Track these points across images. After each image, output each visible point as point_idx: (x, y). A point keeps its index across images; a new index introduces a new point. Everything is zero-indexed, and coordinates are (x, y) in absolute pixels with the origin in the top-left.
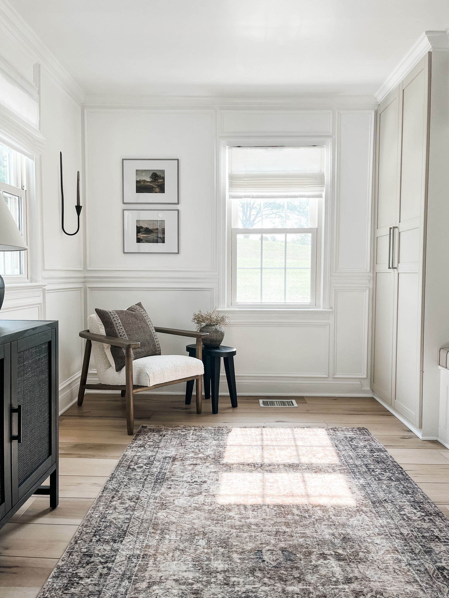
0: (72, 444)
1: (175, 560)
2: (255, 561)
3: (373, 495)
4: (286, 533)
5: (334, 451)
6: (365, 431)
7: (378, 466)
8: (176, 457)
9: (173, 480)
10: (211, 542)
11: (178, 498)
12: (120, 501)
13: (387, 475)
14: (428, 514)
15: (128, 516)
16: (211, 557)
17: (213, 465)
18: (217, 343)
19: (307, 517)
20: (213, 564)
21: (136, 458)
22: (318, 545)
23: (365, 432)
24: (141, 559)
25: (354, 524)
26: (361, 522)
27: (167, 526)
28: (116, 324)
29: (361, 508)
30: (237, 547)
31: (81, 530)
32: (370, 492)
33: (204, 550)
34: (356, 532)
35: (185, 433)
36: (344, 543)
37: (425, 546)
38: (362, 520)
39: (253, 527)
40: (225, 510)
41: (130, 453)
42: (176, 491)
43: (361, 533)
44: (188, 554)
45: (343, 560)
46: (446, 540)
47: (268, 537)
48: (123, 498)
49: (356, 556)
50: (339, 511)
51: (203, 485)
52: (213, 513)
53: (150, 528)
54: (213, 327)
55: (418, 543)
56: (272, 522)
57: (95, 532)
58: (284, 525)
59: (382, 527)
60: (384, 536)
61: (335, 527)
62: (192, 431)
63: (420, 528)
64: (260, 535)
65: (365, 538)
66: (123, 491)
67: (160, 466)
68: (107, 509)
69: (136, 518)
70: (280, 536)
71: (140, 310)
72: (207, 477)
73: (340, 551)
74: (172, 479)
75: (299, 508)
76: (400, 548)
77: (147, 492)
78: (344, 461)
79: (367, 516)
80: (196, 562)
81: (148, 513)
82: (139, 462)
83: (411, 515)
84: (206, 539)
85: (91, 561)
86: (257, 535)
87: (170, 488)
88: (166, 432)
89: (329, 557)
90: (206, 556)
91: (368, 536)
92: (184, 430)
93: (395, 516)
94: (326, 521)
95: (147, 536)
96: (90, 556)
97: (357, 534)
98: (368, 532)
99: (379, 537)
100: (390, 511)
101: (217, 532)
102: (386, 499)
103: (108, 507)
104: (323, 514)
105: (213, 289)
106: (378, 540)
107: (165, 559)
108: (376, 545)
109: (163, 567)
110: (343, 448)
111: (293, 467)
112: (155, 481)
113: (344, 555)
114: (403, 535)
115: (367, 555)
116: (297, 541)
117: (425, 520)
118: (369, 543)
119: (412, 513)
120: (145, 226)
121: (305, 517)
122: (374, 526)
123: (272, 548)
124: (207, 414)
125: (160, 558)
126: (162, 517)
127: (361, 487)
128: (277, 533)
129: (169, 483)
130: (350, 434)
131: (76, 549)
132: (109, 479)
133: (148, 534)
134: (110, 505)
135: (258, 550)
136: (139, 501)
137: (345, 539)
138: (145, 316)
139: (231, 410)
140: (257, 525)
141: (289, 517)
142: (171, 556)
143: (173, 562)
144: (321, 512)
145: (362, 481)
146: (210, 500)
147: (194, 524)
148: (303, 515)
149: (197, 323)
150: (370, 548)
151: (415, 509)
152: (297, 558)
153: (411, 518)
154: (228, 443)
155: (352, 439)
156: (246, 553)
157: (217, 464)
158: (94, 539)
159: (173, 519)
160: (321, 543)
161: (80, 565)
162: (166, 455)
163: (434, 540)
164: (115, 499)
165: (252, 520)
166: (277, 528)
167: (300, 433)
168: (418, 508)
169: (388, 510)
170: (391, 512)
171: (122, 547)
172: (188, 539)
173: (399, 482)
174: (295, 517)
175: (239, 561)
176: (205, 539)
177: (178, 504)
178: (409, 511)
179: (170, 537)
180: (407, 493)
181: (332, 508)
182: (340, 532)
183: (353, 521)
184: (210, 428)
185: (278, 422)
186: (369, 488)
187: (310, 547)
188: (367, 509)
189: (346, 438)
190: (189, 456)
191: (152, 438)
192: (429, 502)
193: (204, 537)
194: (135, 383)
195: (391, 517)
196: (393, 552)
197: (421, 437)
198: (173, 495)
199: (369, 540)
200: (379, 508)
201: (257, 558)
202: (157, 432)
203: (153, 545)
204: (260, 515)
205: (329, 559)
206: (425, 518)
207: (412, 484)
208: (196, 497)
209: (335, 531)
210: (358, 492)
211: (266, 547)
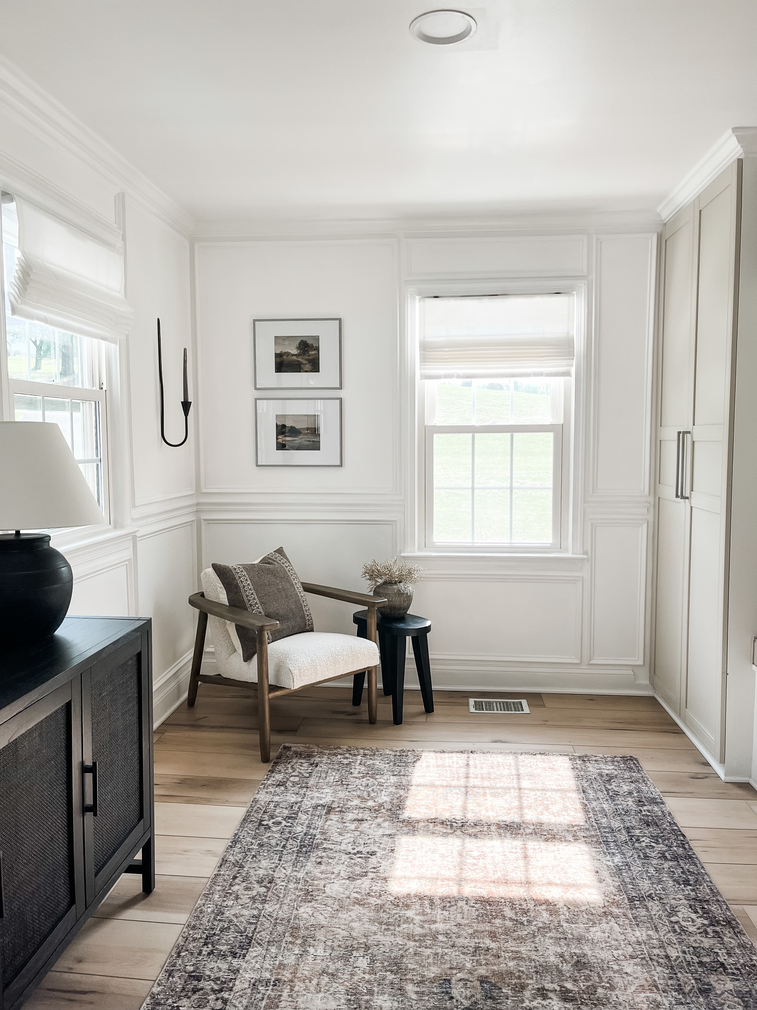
0: (176, 777)
1: (320, 991)
2: (439, 997)
3: (632, 887)
4: (490, 951)
5: (579, 801)
6: (634, 763)
7: (647, 832)
8: (333, 806)
9: (325, 848)
10: (375, 962)
11: (332, 882)
12: (244, 884)
13: (660, 849)
14: (714, 922)
15: (256, 912)
16: (374, 988)
17: (388, 822)
18: (402, 611)
19: (525, 923)
20: (376, 1001)
21: (272, 805)
22: (537, 972)
23: (632, 765)
24: (271, 987)
25: (596, 938)
26: (607, 935)
27: (312, 932)
28: (244, 586)
29: (610, 909)
30: (414, 973)
31: (187, 934)
32: (627, 880)
33: (364, 976)
34: (596, 951)
35: (349, 760)
36: (576, 972)
37: (700, 981)
38: (610, 931)
39: (441, 938)
40: (401, 906)
41: (263, 797)
42: (329, 868)
43: (605, 955)
44: (341, 981)
45: (572, 1000)
46: (735, 972)
47: (462, 956)
48: (249, 878)
49: (592, 994)
50: (575, 913)
51: (370, 859)
52: (382, 911)
53: (286, 935)
54: (395, 587)
55: (690, 975)
56: (471, 931)
57: (206, 939)
58: (488, 936)
59: (639, 943)
60: (639, 960)
61: (565, 942)
62: (359, 757)
63: (698, 947)
64: (450, 953)
65: (610, 963)
66: (250, 866)
67: (307, 822)
68: (225, 899)
69: (267, 916)
70: (480, 955)
71: (280, 561)
72: (378, 845)
73: (569, 985)
74: (325, 846)
75: (514, 906)
76: (662, 982)
77: (285, 869)
78: (593, 820)
79: (619, 924)
80: (351, 995)
81: (285, 907)
82: (276, 813)
83: (688, 923)
84: (368, 957)
85: (199, 987)
86: (446, 953)
87: (320, 863)
88: (320, 759)
89: (550, 995)
90: (367, 986)
91: (614, 959)
92: (347, 755)
93: (661, 925)
94: (554, 931)
95: (282, 949)
96: (198, 979)
97: (598, 956)
98: (615, 953)
99: (632, 962)
100: (655, 915)
101: (387, 945)
102: (652, 894)
103: (226, 894)
104: (551, 918)
105: (395, 521)
106: (629, 967)
107: (307, 989)
108: (625, 976)
109: (303, 1002)
110: (594, 794)
111: (511, 829)
112: (298, 850)
113: (574, 992)
114: (670, 960)
115: (609, 992)
116: (505, 965)
117: (707, 933)
118: (615, 972)
119: (690, 919)
120: (289, 423)
121: (522, 923)
122: (626, 942)
123: (466, 977)
124: (386, 724)
125: (299, 986)
126: (305, 915)
127: (615, 871)
128: (475, 951)
129: (320, 853)
130: (608, 769)
131: (178, 965)
132: (230, 844)
133: (284, 945)
134: (229, 891)
135: (445, 980)
136: (273, 885)
137: (580, 964)
138: (289, 571)
139: (423, 719)
140: (446, 934)
141: (498, 922)
142: (315, 984)
143: (317, 995)
144: (548, 915)
145: (618, 859)
146: (379, 888)
147: (352, 929)
148: (519, 919)
149: (370, 579)
150: (616, 980)
151: (695, 913)
152: (502, 994)
153: (686, 929)
154: (414, 782)
155: (610, 778)
156: (426, 983)
157: (394, 820)
158: (205, 951)
159: (321, 920)
160: (542, 970)
161: (185, 993)
162: (318, 802)
163: (716, 971)
164: (237, 881)
165: (440, 926)
166: (477, 941)
167: (529, 765)
168: (699, 911)
169: (653, 913)
170: (657, 917)
171: (244, 965)
172: (341, 955)
173: (676, 862)
174: (506, 922)
175: (414, 996)
176: (366, 957)
177: (330, 894)
178: (685, 916)
179: (316, 951)
180: (687, 883)
181: (566, 908)
182: (572, 951)
183: (596, 933)
184: (388, 752)
185: (495, 742)
186: (627, 872)
187: (524, 976)
188: (621, 910)
189: (601, 775)
190: (351, 803)
191: (298, 770)
192: (718, 901)
193: (366, 953)
194: (272, 681)
195: (655, 926)
196: (650, 989)
197: (723, 777)
198: (324, 876)
199: (616, 967)
200: (638, 909)
201: (443, 992)
202: (305, 757)
203: (289, 965)
204: (452, 917)
205: (550, 998)
206: (708, 929)
207: (697, 866)
208: (359, 882)
209: (565, 948)
210: (609, 880)
211: (458, 974)
